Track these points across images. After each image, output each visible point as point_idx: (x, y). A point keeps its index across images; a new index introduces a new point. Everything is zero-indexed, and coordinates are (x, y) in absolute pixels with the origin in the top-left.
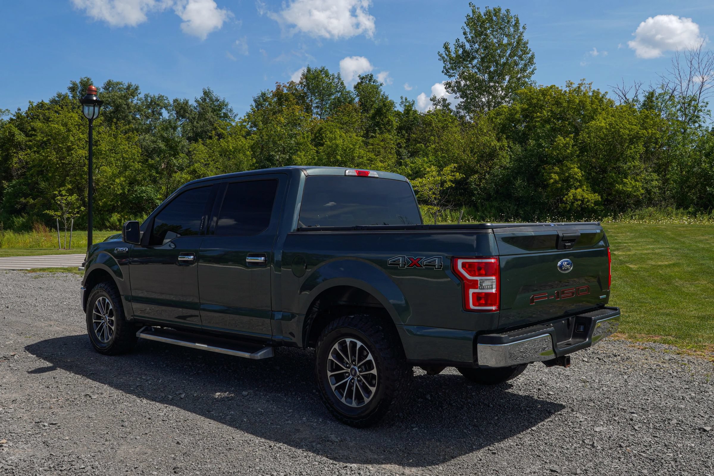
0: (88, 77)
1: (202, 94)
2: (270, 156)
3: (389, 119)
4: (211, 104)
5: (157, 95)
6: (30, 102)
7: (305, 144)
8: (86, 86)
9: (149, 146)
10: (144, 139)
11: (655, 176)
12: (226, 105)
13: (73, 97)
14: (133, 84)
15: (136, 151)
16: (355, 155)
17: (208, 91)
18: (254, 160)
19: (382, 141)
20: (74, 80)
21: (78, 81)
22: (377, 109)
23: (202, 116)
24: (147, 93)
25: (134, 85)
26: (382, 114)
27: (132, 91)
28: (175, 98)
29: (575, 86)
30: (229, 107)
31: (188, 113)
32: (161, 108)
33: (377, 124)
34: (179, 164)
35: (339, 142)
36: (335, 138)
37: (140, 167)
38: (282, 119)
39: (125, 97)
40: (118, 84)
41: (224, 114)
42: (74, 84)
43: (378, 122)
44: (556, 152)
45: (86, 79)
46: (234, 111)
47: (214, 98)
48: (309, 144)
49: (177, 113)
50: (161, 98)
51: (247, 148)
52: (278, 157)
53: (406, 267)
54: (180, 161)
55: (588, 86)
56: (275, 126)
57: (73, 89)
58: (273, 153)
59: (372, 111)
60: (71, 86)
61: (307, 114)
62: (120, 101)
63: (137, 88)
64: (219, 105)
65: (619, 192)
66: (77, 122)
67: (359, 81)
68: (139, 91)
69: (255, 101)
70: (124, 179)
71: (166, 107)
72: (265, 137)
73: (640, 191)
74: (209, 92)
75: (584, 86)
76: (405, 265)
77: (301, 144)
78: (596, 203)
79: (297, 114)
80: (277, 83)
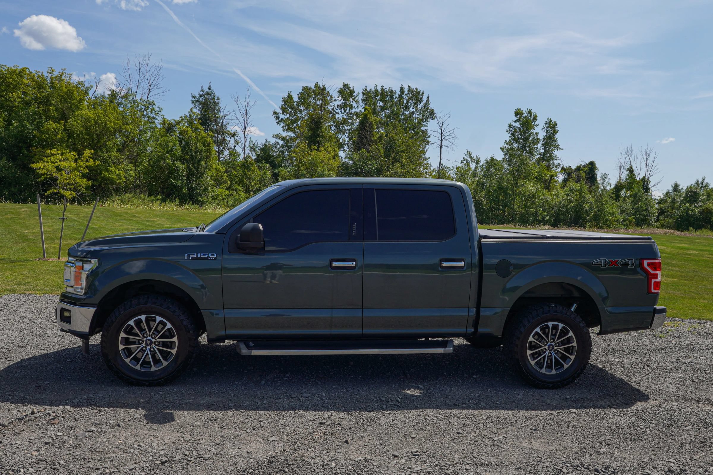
11: (131, 166)
29: (56, 74)
44: (45, 136)
53: (606, 266)
55: (68, 76)
65: (105, 179)
73: (122, 179)
75: (64, 75)
76: (606, 265)
78: (87, 188)
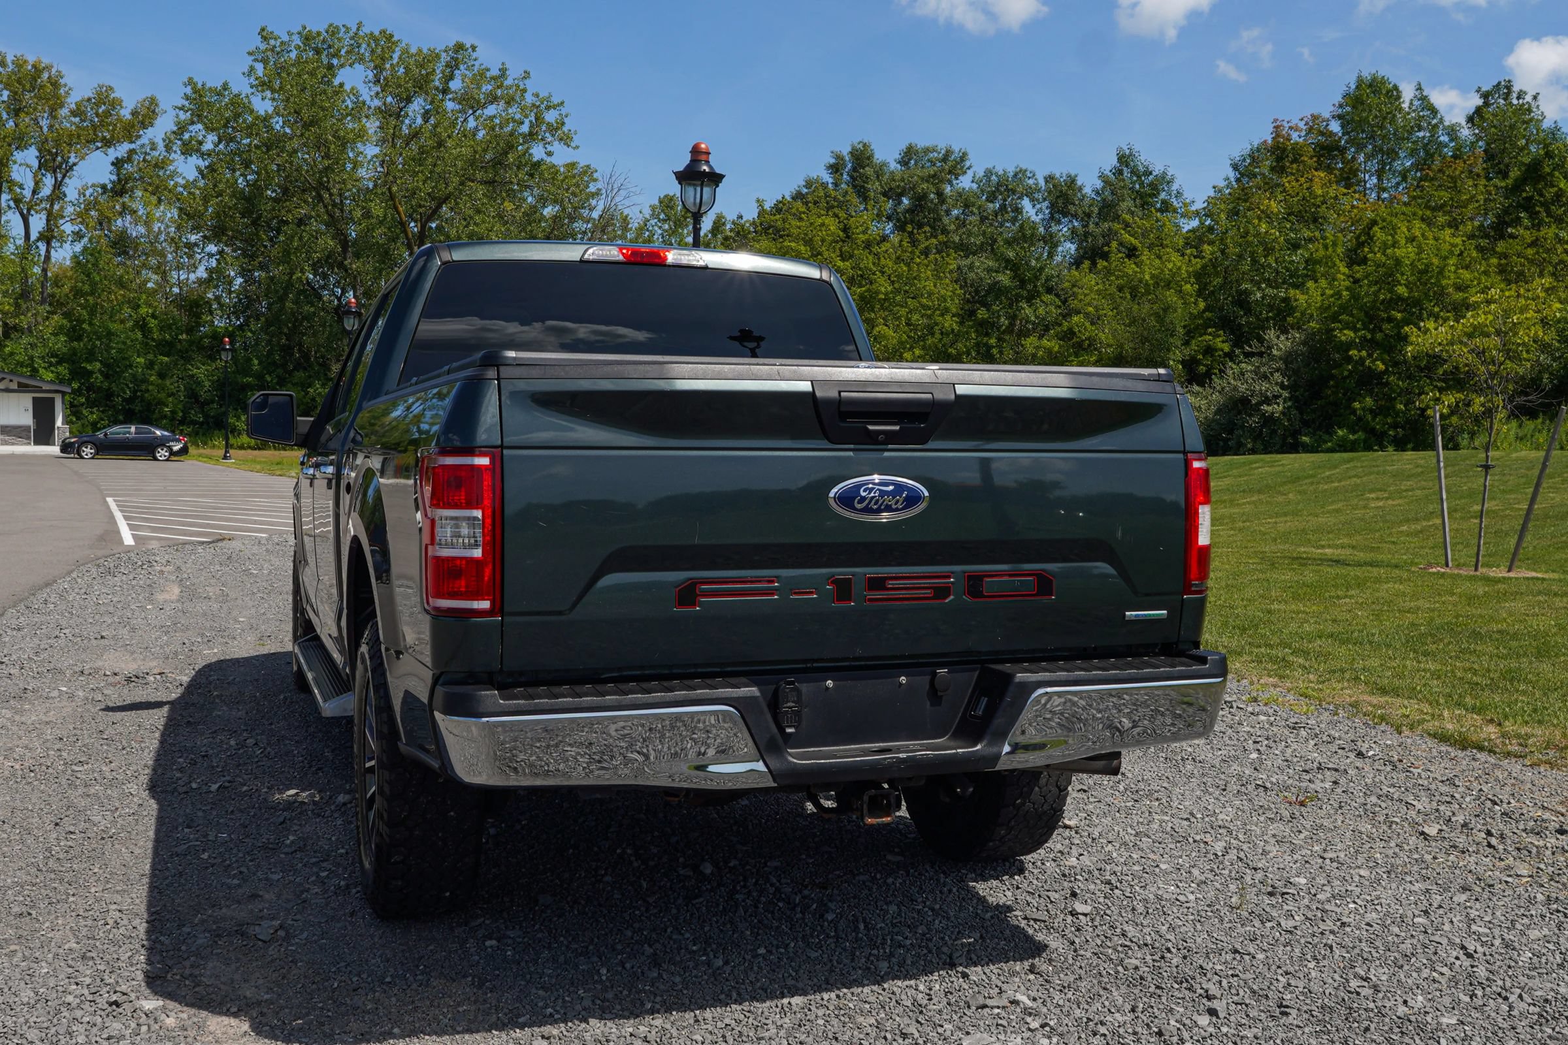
0: (865, 141)
1: (1114, 161)
2: (1241, 293)
3: (1561, 189)
4: (1133, 183)
5: (1011, 171)
6: (758, 201)
7: (1327, 261)
8: (861, 157)
9: (981, 279)
10: (971, 267)
12: (1168, 183)
13: (836, 185)
14: (956, 148)
15: (949, 293)
16: (1444, 282)
17: (1127, 152)
18: (1202, 305)
19: (1533, 244)
20: (837, 149)
21: (845, 151)
22: (1529, 166)
23: (1107, 209)
24: (990, 166)
25: (957, 150)
26: (1541, 178)
27: (954, 164)
28: (1047, 173)
30: (1175, 187)
31: (1074, 204)
32: (1020, 198)
33: (1528, 205)
34: (1037, 317)
35: (1406, 252)
36: (1395, 244)
37: (955, 326)
38: (1273, 204)
39: (935, 179)
40: (927, 150)
41: (1164, 202)
42: (839, 157)
43: (1529, 199)
45: (861, 146)
46: (1185, 196)
47: (1141, 168)
48: (1338, 262)
49: (1052, 206)
50: (1020, 174)
51: (1185, 275)
52: (1259, 295)
54: (1041, 311)
56: (1256, 221)
57: (835, 169)
58: (1248, 286)
59: (1515, 173)
60: (832, 161)
61: (1345, 191)
62: (925, 186)
63: (963, 157)
64: (1151, 184)
66: (833, 234)
67: (1480, 102)
68: (968, 164)
69: (1235, 167)
70: (922, 352)
71: (1030, 193)
72: (1233, 250)
74: (1131, 154)
77: (1318, 262)
79: (1319, 192)
80: (1275, 120)
